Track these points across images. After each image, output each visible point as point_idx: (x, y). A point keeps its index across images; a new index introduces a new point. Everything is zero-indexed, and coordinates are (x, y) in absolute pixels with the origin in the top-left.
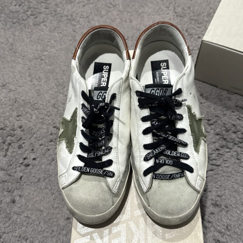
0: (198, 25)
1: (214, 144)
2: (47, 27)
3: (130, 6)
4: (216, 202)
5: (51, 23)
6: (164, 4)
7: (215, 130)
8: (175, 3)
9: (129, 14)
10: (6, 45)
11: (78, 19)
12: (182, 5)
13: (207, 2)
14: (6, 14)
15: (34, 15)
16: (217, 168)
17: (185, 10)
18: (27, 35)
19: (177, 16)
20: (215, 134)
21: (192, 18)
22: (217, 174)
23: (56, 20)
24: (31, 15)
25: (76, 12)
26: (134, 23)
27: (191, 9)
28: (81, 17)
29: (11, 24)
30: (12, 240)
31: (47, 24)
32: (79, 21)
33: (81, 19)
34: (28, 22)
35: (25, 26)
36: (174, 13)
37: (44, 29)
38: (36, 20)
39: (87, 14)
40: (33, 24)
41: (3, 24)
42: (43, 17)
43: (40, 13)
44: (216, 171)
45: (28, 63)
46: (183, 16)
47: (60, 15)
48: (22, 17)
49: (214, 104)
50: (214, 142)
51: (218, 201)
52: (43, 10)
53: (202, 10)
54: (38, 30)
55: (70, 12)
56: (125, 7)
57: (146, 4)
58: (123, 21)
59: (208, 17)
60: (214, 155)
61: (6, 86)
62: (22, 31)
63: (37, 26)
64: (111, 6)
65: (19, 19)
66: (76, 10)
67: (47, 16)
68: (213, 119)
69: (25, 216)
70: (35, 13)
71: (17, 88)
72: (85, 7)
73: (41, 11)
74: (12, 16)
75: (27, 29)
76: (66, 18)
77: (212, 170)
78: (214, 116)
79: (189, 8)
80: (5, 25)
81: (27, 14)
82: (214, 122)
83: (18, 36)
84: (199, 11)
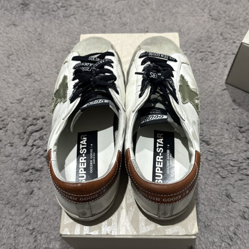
0: (233, 30)
1: (245, 153)
2: (77, 20)
3: (164, 5)
4: (243, 213)
5: (81, 17)
6: (198, 6)
7: (246, 138)
8: (211, 6)
9: (162, 13)
10: (34, 34)
11: (109, 14)
12: (218, 9)
13: (244, 8)
14: (36, 4)
15: (64, 7)
16: (247, 178)
17: (220, 14)
18: (56, 26)
19: (212, 19)
20: (246, 142)
21: (228, 22)
22: (246, 184)
23: (87, 14)
24: (62, 7)
25: (108, 7)
26: (167, 22)
27: (227, 13)
28: (112, 13)
29: (41, 14)
30: (26, 234)
31: (77, 17)
32: (110, 17)
33: (112, 15)
34: (58, 14)
35: (55, 17)
36: (209, 16)
37: (73, 22)
38: (67, 12)
39: (119, 10)
40: (63, 16)
41: (32, 13)
42: (73, 10)
43: (71, 5)
44: (246, 181)
45: (55, 55)
46: (218, 19)
47: (91, 9)
48: (52, 8)
49: (247, 111)
50: (246, 150)
51: (246, 212)
52: (75, 2)
53: (239, 15)
54: (67, 23)
55: (102, 6)
56: (158, 5)
57: (180, 5)
58: (155, 20)
59: (244, 22)
60: (244, 164)
61: (31, 76)
62: (51, 22)
63: (67, 18)
64: (144, 4)
65: (49, 10)
66: (108, 5)
67: (78, 9)
68: (245, 126)
69: (42, 210)
70: (65, 5)
71: (43, 78)
72: (118, 3)
73: (72, 4)
74: (41, 6)
75: (56, 21)
76: (97, 12)
77: (242, 180)
78: (246, 124)
79: (225, 12)
80: (35, 15)
81: (57, 6)
82: (246, 130)
83: (47, 27)
84: (235, 16)
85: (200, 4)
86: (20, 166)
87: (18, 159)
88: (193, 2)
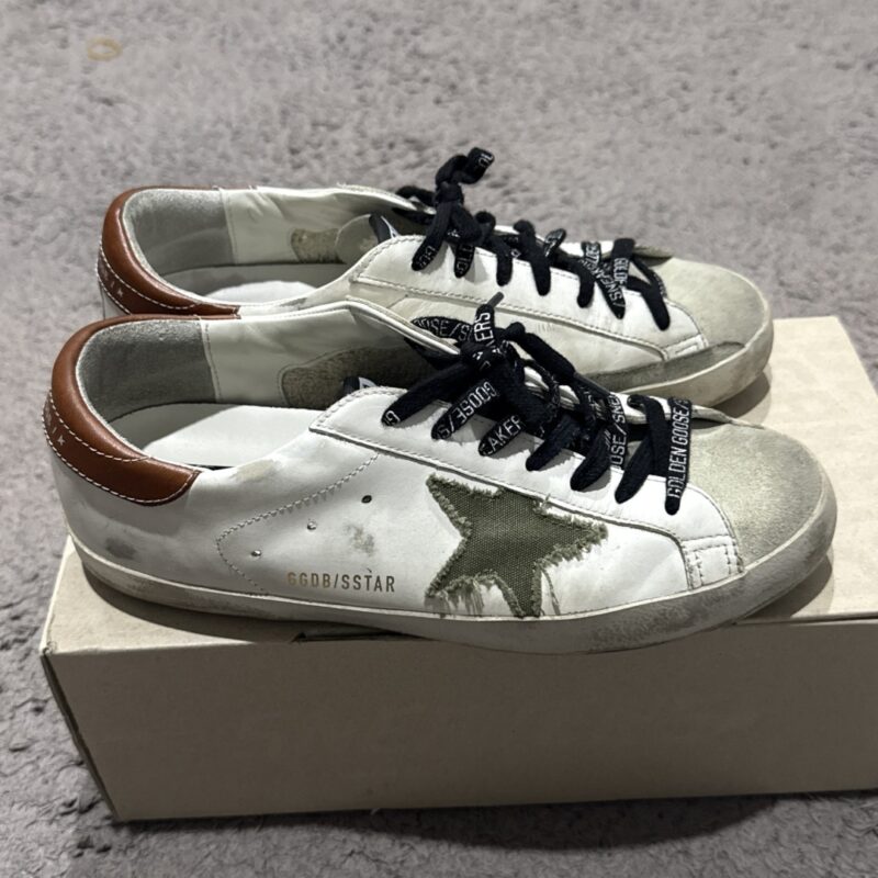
0: (868, 328)
6: (736, 257)
8: (781, 257)
12: (807, 265)
17: (816, 280)
19: (790, 295)
21: (845, 304)
27: (842, 277)
36: (776, 287)
46: (809, 294)
79: (833, 274)
84: (868, 285)
85: (742, 251)
86: (65, 790)
87: (61, 760)
88: (718, 246)
